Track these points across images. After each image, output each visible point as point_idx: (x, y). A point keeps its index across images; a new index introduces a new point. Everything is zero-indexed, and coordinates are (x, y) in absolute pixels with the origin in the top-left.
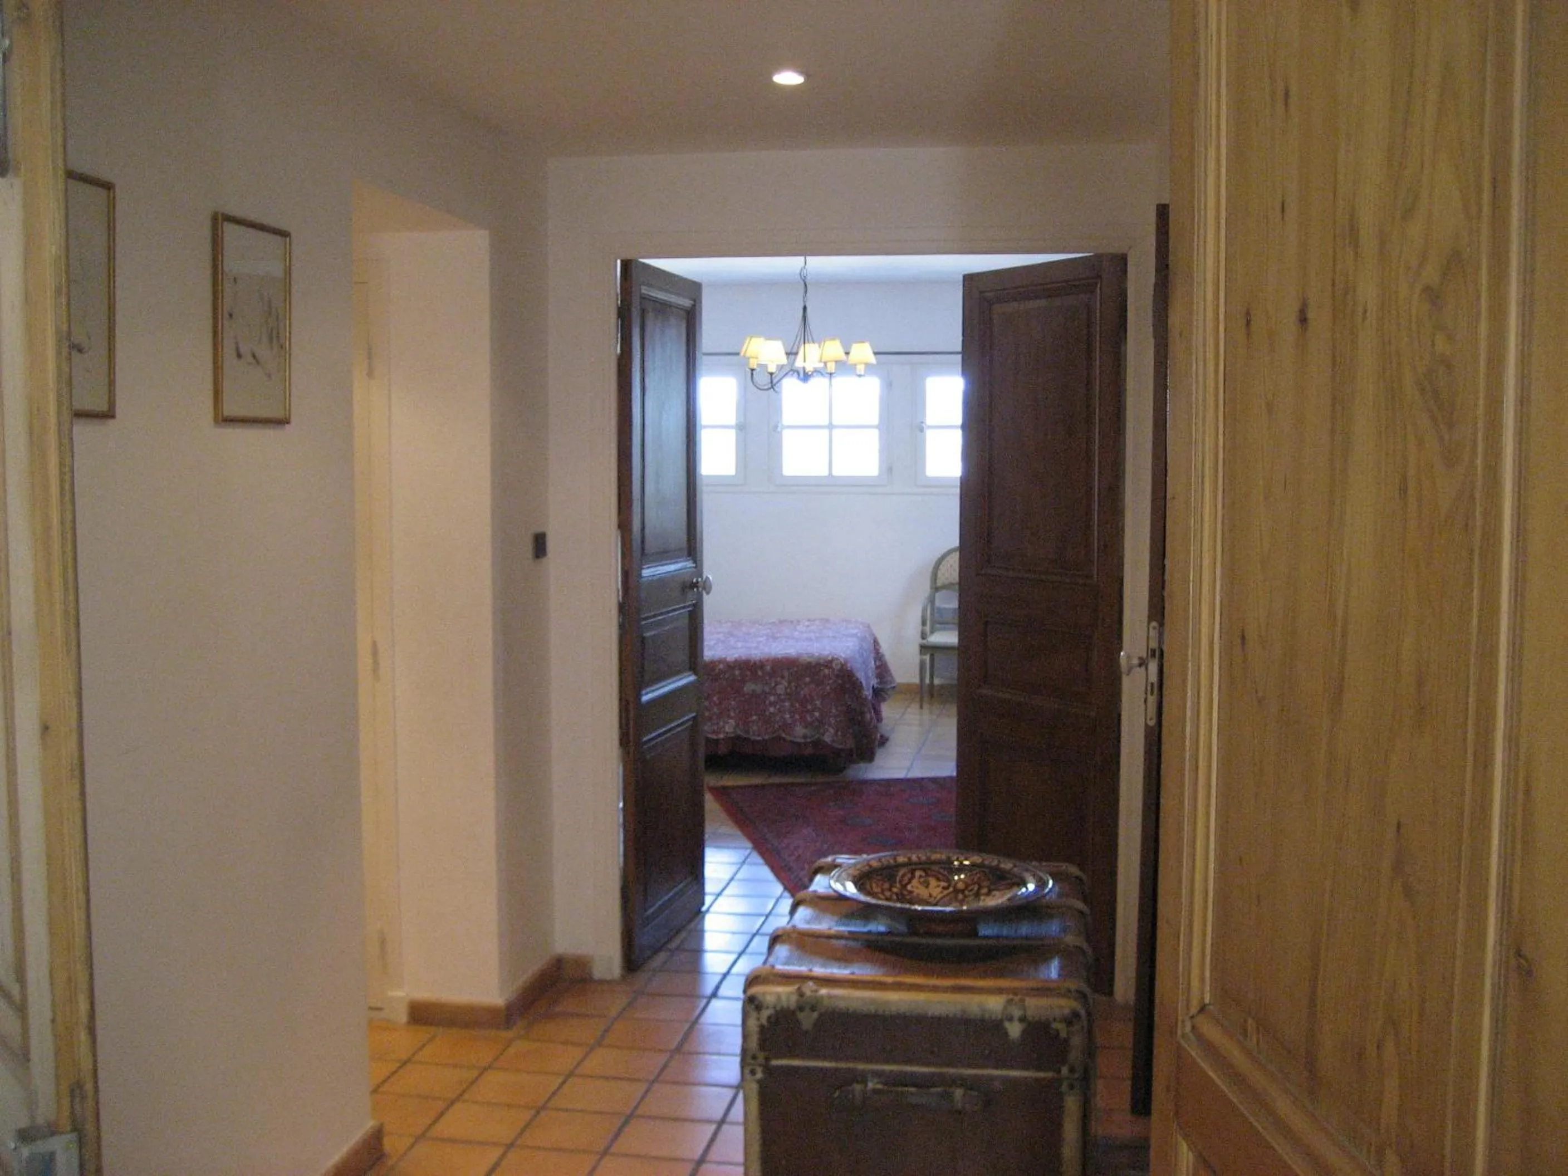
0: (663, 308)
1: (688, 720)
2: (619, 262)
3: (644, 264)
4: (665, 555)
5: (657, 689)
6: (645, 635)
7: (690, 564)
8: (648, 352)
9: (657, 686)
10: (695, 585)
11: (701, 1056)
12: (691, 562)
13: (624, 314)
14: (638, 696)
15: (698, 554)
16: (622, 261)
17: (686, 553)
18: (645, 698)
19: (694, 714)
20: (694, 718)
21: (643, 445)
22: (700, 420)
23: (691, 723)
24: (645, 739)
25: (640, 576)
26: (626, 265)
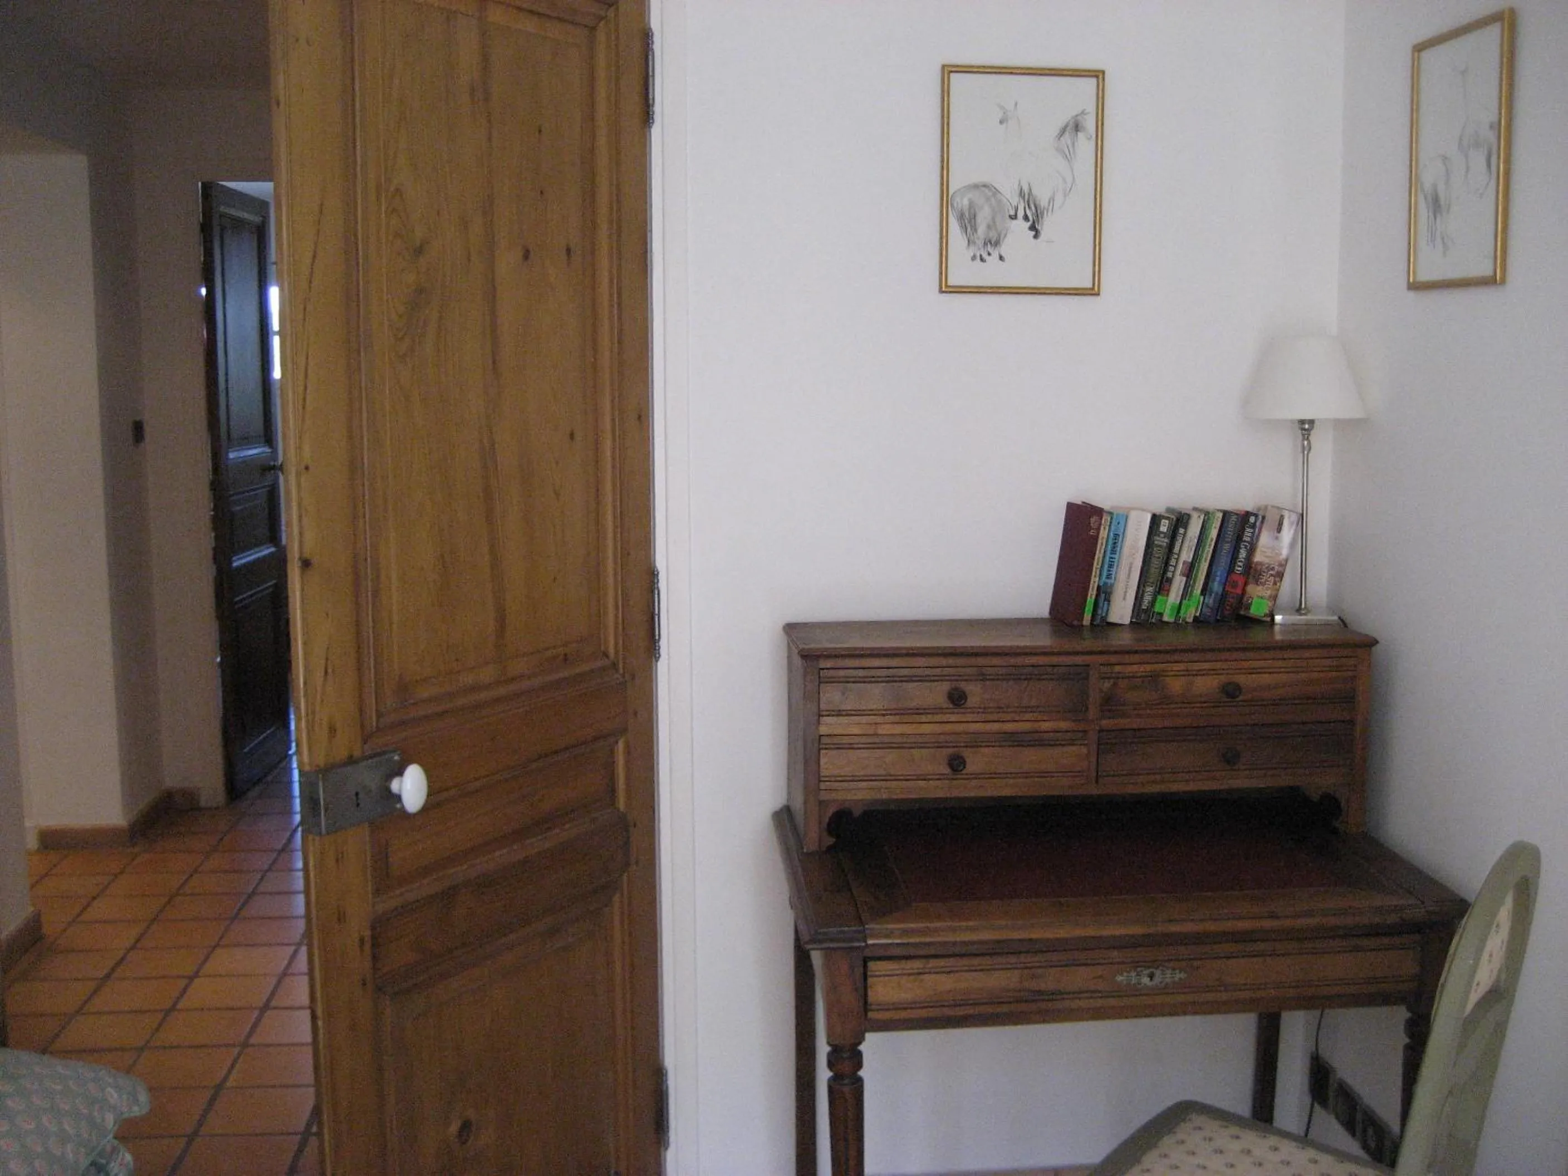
0: (238, 224)
1: (270, 586)
2: (200, 184)
3: (222, 186)
4: (246, 441)
5: (244, 557)
6: (233, 509)
7: (268, 450)
8: (227, 264)
9: (245, 554)
10: (273, 468)
11: (293, 873)
12: (267, 447)
13: (206, 228)
14: (230, 563)
15: (274, 443)
16: (202, 183)
17: (263, 439)
18: (235, 564)
19: (274, 582)
20: (276, 585)
21: (225, 343)
22: (272, 327)
23: (271, 590)
24: (237, 599)
25: (227, 459)
26: (207, 187)
